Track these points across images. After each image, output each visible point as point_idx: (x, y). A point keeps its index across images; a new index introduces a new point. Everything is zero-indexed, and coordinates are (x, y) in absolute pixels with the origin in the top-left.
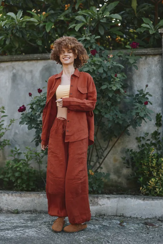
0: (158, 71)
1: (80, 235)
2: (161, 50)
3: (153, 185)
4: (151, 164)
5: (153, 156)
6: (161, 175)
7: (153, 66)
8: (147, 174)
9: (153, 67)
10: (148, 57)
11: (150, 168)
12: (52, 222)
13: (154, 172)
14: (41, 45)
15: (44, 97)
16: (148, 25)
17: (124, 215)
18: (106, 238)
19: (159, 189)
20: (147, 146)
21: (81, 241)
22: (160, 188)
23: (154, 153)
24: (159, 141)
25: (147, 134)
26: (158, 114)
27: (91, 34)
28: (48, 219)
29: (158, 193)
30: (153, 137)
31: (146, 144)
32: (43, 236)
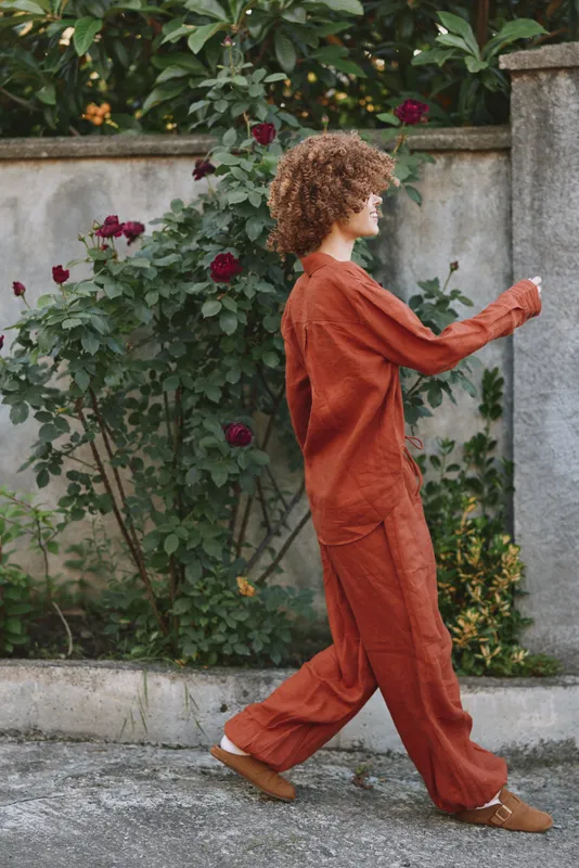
0: (491, 212)
1: (214, 825)
2: (505, 135)
3: (470, 636)
4: (463, 557)
5: (470, 528)
6: (498, 599)
7: (476, 192)
8: (447, 592)
9: (475, 198)
10: (456, 160)
11: (460, 570)
12: (101, 775)
13: (473, 587)
14: (53, 102)
15: (76, 301)
16: (461, 39)
17: (366, 746)
18: (314, 838)
19: (492, 649)
20: (450, 491)
21: (224, 852)
22: (496, 646)
23: (473, 515)
24: (493, 472)
25: (448, 445)
26: (491, 370)
27: (250, 65)
28: (86, 763)
29: (488, 662)
30: (470, 457)
31: (445, 481)
32: (76, 832)
